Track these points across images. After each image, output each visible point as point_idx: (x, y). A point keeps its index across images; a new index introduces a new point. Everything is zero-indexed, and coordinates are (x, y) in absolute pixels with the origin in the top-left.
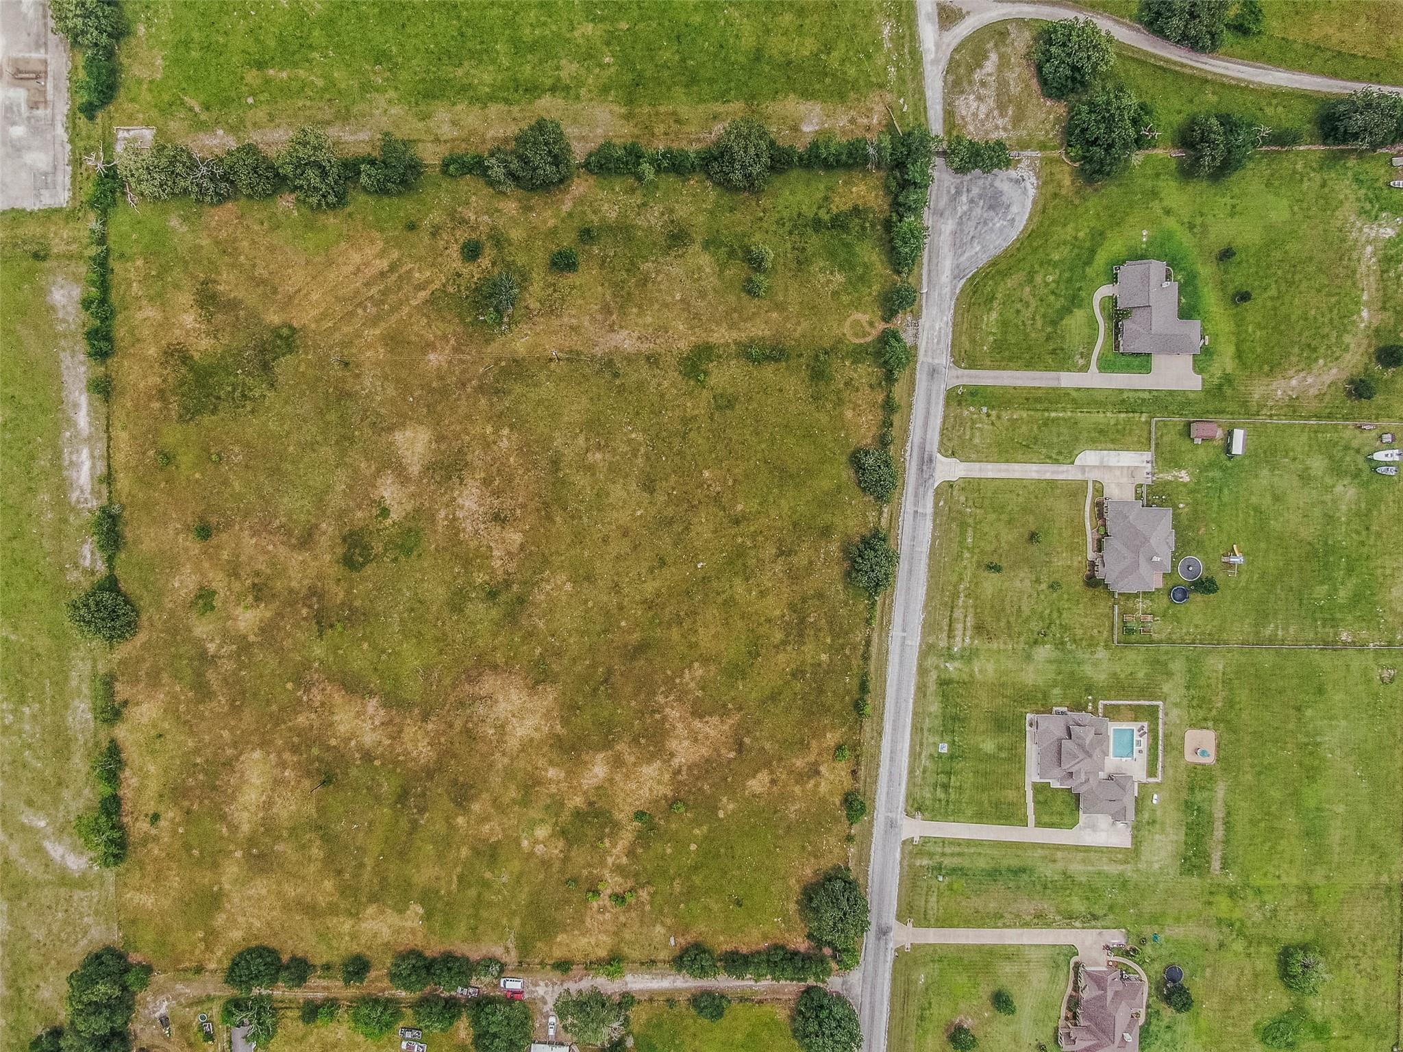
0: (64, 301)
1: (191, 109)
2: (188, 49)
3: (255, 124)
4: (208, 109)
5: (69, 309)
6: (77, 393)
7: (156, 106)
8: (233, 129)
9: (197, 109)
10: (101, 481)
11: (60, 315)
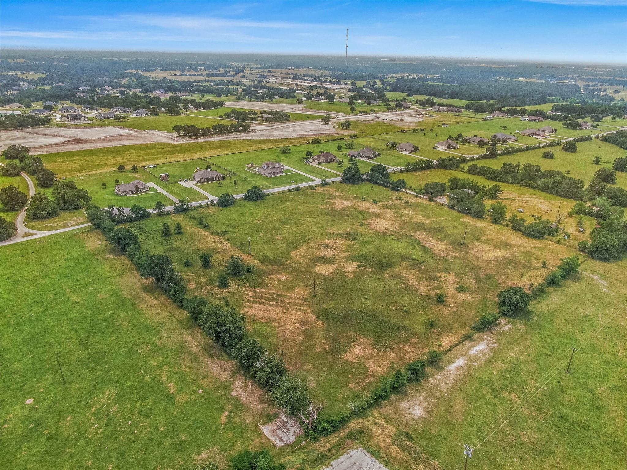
0: (416, 408)
1: (229, 417)
2: (182, 443)
3: (216, 382)
4: (223, 408)
5: (417, 402)
6: (452, 372)
7: (241, 437)
8: (227, 388)
9: (226, 413)
10: (473, 340)
11: (426, 404)
